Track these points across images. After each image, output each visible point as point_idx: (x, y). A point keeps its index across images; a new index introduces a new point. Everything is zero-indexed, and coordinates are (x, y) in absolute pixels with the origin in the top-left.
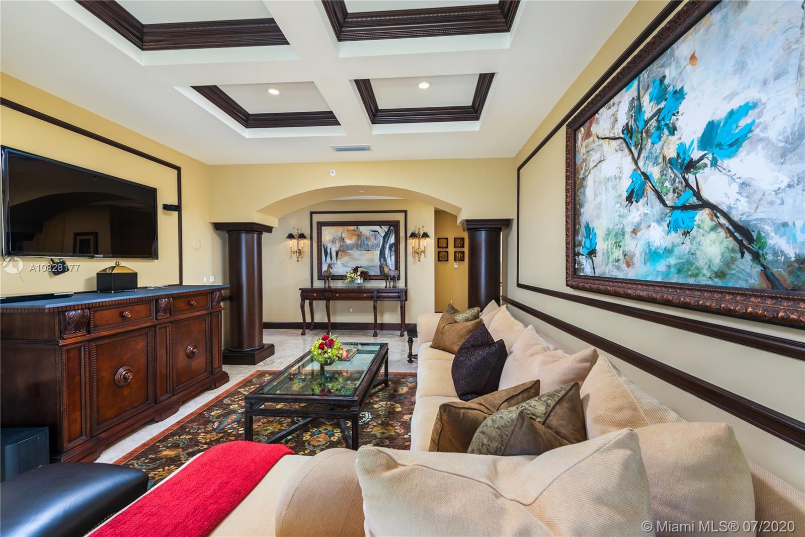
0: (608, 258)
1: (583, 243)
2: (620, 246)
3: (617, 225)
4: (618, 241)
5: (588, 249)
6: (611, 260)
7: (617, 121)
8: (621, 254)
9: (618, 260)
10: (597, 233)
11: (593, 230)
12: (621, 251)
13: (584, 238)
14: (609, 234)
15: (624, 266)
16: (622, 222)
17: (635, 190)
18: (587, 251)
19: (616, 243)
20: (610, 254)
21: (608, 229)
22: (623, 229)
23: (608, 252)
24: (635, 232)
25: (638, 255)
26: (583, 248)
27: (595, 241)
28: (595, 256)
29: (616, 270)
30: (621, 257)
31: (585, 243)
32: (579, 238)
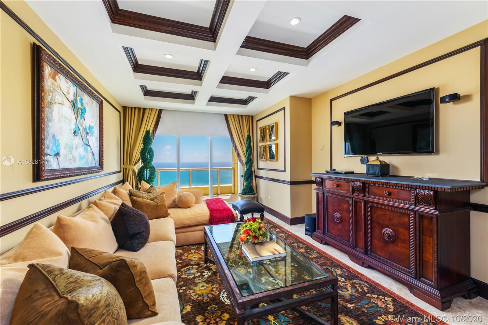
0: (67, 159)
1: (50, 147)
2: (71, 153)
3: (70, 143)
4: (71, 150)
5: (54, 151)
6: (68, 159)
7: (69, 93)
8: (72, 157)
9: (71, 159)
10: (60, 143)
11: (58, 141)
12: (72, 156)
13: (51, 144)
14: (66, 146)
15: (73, 162)
16: (72, 142)
17: (76, 131)
18: (54, 153)
19: (70, 151)
20: (67, 156)
21: (66, 143)
22: (72, 146)
23: (66, 155)
24: (76, 148)
25: (77, 158)
26: (50, 150)
27: (59, 148)
28: (59, 157)
29: (70, 164)
30: (72, 158)
31: (52, 148)
32: (47, 143)
